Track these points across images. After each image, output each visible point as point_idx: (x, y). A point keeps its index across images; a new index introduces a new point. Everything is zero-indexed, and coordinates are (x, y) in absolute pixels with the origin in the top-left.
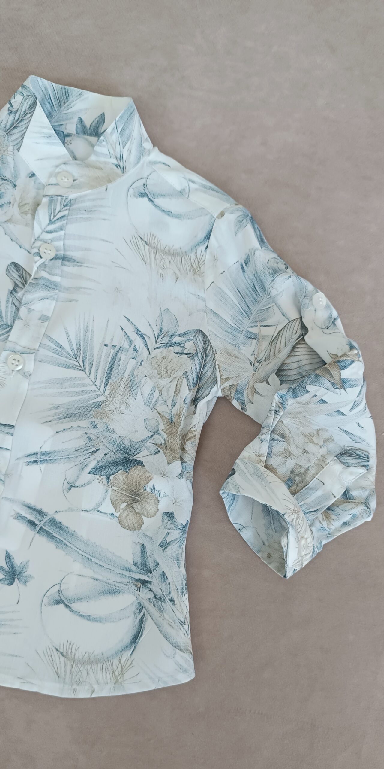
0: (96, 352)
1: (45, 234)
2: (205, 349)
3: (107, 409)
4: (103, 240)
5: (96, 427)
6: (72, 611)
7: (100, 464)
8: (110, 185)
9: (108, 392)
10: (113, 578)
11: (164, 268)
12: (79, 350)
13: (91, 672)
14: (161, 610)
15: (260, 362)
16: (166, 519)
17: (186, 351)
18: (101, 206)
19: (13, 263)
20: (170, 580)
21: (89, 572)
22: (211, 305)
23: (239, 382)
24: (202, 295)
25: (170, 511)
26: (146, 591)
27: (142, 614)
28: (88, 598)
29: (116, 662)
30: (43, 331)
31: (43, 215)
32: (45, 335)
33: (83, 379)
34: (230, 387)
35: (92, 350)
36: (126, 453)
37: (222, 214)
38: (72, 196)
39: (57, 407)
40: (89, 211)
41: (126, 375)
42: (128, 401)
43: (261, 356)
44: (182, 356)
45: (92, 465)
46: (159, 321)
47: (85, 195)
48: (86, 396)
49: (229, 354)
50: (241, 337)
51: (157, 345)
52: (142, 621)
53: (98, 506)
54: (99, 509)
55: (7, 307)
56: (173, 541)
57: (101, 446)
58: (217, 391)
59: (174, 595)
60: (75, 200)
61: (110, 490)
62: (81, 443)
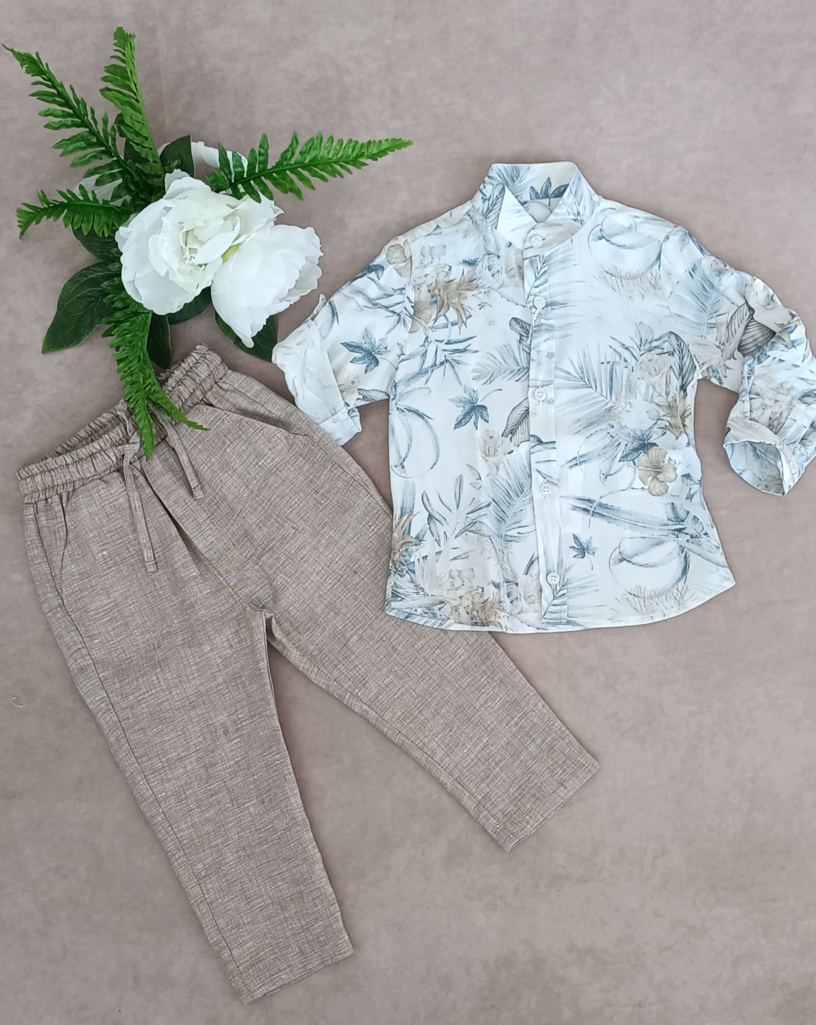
0: (596, 371)
1: (533, 289)
2: (679, 346)
3: (616, 411)
4: (578, 282)
5: (613, 427)
6: (634, 564)
7: (625, 453)
8: (573, 237)
9: (614, 398)
10: (656, 534)
11: (631, 291)
12: (582, 372)
13: (659, 603)
14: (699, 544)
15: (723, 344)
16: (685, 479)
17: (665, 351)
18: (571, 255)
19: (513, 318)
20: (701, 520)
21: (637, 534)
22: (675, 310)
23: (713, 364)
24: (665, 304)
25: (686, 473)
26: (683, 535)
27: (684, 553)
28: (642, 552)
29: (675, 591)
30: (553, 365)
31: (529, 275)
32: (556, 368)
33: (592, 393)
34: (708, 369)
35: (592, 370)
36: (641, 440)
37: (667, 238)
38: (547, 254)
39: (579, 420)
40: (562, 262)
41: (624, 382)
42: (630, 401)
43: (724, 339)
44: (663, 356)
45: (620, 455)
46: (638, 333)
47: (557, 250)
48: (598, 406)
49: (699, 344)
50: (705, 329)
51: (642, 352)
52: (686, 557)
53: (631, 484)
54: (633, 486)
55: (520, 354)
56: (695, 493)
57: (621, 440)
58: (698, 375)
59: (706, 529)
60: (550, 256)
61: (637, 470)
62: (607, 440)
